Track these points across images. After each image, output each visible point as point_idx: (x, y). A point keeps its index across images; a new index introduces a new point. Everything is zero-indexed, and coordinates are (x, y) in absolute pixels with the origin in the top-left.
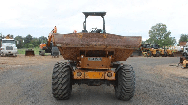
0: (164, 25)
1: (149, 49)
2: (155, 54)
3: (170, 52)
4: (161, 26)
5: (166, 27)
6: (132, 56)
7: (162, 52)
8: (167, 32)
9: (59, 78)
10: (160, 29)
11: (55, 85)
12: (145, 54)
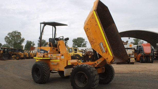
0: (19, 33)
1: (18, 53)
2: (23, 57)
3: (32, 55)
4: (16, 33)
5: (21, 34)
6: (5, 60)
7: (27, 55)
8: (21, 38)
9: (96, 76)
10: (16, 35)
11: (95, 81)
12: (14, 57)
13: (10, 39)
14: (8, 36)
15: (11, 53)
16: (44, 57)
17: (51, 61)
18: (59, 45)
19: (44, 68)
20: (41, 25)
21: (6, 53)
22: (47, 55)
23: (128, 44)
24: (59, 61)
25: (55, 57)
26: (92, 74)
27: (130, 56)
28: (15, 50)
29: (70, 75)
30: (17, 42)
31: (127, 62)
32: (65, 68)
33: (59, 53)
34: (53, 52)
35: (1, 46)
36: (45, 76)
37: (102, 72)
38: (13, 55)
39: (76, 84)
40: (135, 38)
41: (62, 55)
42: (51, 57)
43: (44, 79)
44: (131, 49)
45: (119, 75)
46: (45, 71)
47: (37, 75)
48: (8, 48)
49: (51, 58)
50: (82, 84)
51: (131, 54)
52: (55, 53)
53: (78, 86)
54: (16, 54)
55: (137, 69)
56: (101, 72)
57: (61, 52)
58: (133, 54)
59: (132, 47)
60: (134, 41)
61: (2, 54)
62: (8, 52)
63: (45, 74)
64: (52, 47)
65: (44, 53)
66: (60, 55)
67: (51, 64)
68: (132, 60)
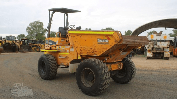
0: (41, 23)
4: (38, 23)
5: (43, 24)
6: (24, 52)
8: (43, 28)
9: (106, 74)
10: (38, 26)
11: (104, 80)
12: (34, 49)
13: (32, 29)
14: (30, 27)
15: (31, 45)
16: (51, 49)
17: (59, 53)
18: (69, 36)
19: (50, 62)
20: (50, 12)
21: (26, 44)
22: (55, 47)
23: (161, 35)
24: (68, 54)
25: (64, 49)
26: (100, 72)
27: (164, 50)
28: (35, 41)
29: (76, 71)
30: (39, 33)
31: (160, 57)
32: (70, 62)
33: (69, 45)
34: (62, 44)
35: (24, 37)
36: (51, 71)
37: (119, 68)
38: (33, 47)
39: (82, 82)
40: (174, 28)
41: (72, 47)
42: (60, 49)
43: (50, 74)
44: (165, 41)
45: (146, 72)
46: (51, 66)
47: (43, 70)
48: (28, 40)
49: (59, 51)
50: (90, 83)
51: (165, 48)
52: (65, 44)
53: (85, 85)
54: (37, 45)
55: (171, 65)
56: (117, 69)
57: (70, 44)
58: (168, 48)
59: (167, 39)
60: (174, 32)
61: (22, 45)
62: (28, 44)
63: (51, 69)
64: (61, 38)
65: (52, 44)
66: (69, 47)
67: (59, 57)
68: (167, 54)
